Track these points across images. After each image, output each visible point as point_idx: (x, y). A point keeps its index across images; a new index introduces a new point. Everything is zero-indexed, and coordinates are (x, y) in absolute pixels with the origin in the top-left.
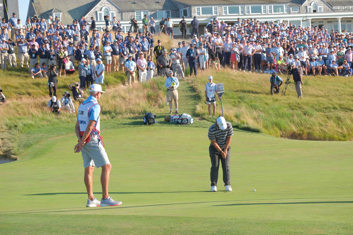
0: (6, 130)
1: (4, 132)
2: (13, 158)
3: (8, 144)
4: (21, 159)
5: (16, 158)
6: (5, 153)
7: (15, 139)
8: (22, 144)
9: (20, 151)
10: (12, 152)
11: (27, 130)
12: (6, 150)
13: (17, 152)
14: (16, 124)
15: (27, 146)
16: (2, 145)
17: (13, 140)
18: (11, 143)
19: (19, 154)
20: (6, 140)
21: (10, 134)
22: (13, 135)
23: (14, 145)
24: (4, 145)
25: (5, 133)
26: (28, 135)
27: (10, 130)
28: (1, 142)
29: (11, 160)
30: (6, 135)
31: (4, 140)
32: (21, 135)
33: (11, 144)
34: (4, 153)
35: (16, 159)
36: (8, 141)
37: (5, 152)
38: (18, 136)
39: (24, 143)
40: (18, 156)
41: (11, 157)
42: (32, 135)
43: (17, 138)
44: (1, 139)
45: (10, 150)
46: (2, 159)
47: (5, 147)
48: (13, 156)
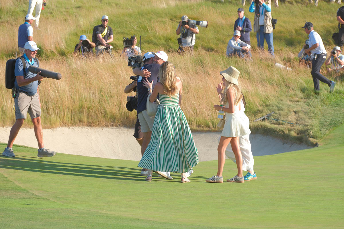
0: (302, 98)
1: (299, 102)
2: (312, 143)
3: (305, 121)
4: (324, 145)
5: (317, 143)
6: (299, 135)
7: (316, 114)
8: (326, 122)
9: (322, 132)
10: (311, 133)
11: (333, 101)
12: (302, 130)
13: (319, 134)
15: (334, 125)
16: (296, 121)
17: (313, 115)
18: (309, 119)
19: (321, 138)
20: (301, 115)
21: (308, 106)
22: (313, 106)
23: (314, 122)
24: (298, 122)
25: (299, 103)
26: (335, 109)
27: (307, 98)
28: (294, 117)
29: (308, 146)
30: (301, 106)
31: (299, 114)
32: (325, 107)
33: (309, 121)
34: (298, 134)
35: (316, 145)
36: (304, 117)
37: (300, 132)
38: (319, 110)
39: (330, 121)
40: (320, 141)
41: (309, 140)
42: (341, 108)
43: (319, 112)
44: (294, 113)
45: (307, 130)
46: (294, 143)
47: (300, 126)
48: (312, 140)
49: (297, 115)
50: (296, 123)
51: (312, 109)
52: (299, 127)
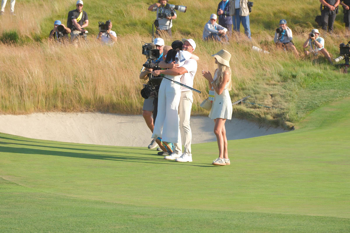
0: (279, 82)
1: (275, 85)
2: (288, 127)
3: (281, 104)
4: (301, 128)
5: (293, 127)
6: (276, 119)
7: (293, 97)
8: (303, 105)
9: (299, 115)
10: (288, 117)
11: (311, 84)
12: (278, 114)
13: (295, 118)
14: (294, 73)
15: (311, 108)
16: (272, 105)
17: (289, 98)
18: (286, 102)
19: (298, 121)
20: (278, 98)
21: (285, 89)
22: (289, 89)
23: (291, 105)
24: (275, 106)
25: (276, 87)
26: (312, 92)
27: (284, 81)
28: (271, 100)
29: (285, 129)
30: (278, 90)
31: (276, 97)
32: (302, 90)
33: (285, 105)
34: (274, 118)
35: (292, 128)
36: (281, 100)
37: (277, 116)
38: (296, 93)
39: (307, 104)
40: (297, 124)
41: (285, 124)
42: (319, 91)
43: (296, 95)
44: (270, 97)
45: (284, 114)
46: (270, 127)
47: (277, 109)
48: (288, 123)
49: (273, 98)
50: (273, 107)
51: (289, 92)
52: (276, 111)
